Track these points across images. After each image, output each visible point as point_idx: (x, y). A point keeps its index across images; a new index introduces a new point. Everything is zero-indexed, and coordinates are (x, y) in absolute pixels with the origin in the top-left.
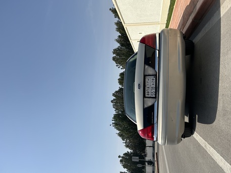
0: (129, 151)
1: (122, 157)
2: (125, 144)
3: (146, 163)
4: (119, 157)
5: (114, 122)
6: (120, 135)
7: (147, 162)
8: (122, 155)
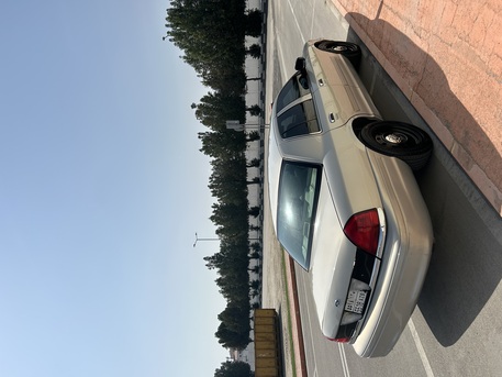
0: (213, 92)
1: (200, 106)
2: (202, 79)
3: (248, 112)
4: (193, 106)
5: (170, 29)
6: (190, 60)
7: (249, 109)
8: (198, 102)
